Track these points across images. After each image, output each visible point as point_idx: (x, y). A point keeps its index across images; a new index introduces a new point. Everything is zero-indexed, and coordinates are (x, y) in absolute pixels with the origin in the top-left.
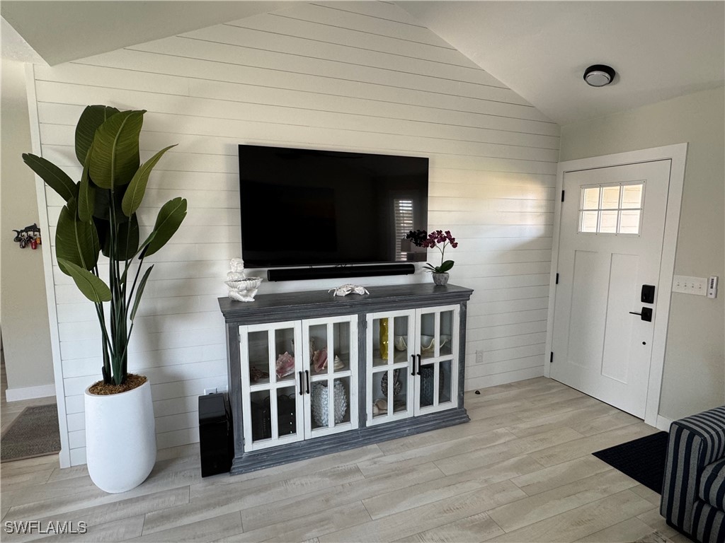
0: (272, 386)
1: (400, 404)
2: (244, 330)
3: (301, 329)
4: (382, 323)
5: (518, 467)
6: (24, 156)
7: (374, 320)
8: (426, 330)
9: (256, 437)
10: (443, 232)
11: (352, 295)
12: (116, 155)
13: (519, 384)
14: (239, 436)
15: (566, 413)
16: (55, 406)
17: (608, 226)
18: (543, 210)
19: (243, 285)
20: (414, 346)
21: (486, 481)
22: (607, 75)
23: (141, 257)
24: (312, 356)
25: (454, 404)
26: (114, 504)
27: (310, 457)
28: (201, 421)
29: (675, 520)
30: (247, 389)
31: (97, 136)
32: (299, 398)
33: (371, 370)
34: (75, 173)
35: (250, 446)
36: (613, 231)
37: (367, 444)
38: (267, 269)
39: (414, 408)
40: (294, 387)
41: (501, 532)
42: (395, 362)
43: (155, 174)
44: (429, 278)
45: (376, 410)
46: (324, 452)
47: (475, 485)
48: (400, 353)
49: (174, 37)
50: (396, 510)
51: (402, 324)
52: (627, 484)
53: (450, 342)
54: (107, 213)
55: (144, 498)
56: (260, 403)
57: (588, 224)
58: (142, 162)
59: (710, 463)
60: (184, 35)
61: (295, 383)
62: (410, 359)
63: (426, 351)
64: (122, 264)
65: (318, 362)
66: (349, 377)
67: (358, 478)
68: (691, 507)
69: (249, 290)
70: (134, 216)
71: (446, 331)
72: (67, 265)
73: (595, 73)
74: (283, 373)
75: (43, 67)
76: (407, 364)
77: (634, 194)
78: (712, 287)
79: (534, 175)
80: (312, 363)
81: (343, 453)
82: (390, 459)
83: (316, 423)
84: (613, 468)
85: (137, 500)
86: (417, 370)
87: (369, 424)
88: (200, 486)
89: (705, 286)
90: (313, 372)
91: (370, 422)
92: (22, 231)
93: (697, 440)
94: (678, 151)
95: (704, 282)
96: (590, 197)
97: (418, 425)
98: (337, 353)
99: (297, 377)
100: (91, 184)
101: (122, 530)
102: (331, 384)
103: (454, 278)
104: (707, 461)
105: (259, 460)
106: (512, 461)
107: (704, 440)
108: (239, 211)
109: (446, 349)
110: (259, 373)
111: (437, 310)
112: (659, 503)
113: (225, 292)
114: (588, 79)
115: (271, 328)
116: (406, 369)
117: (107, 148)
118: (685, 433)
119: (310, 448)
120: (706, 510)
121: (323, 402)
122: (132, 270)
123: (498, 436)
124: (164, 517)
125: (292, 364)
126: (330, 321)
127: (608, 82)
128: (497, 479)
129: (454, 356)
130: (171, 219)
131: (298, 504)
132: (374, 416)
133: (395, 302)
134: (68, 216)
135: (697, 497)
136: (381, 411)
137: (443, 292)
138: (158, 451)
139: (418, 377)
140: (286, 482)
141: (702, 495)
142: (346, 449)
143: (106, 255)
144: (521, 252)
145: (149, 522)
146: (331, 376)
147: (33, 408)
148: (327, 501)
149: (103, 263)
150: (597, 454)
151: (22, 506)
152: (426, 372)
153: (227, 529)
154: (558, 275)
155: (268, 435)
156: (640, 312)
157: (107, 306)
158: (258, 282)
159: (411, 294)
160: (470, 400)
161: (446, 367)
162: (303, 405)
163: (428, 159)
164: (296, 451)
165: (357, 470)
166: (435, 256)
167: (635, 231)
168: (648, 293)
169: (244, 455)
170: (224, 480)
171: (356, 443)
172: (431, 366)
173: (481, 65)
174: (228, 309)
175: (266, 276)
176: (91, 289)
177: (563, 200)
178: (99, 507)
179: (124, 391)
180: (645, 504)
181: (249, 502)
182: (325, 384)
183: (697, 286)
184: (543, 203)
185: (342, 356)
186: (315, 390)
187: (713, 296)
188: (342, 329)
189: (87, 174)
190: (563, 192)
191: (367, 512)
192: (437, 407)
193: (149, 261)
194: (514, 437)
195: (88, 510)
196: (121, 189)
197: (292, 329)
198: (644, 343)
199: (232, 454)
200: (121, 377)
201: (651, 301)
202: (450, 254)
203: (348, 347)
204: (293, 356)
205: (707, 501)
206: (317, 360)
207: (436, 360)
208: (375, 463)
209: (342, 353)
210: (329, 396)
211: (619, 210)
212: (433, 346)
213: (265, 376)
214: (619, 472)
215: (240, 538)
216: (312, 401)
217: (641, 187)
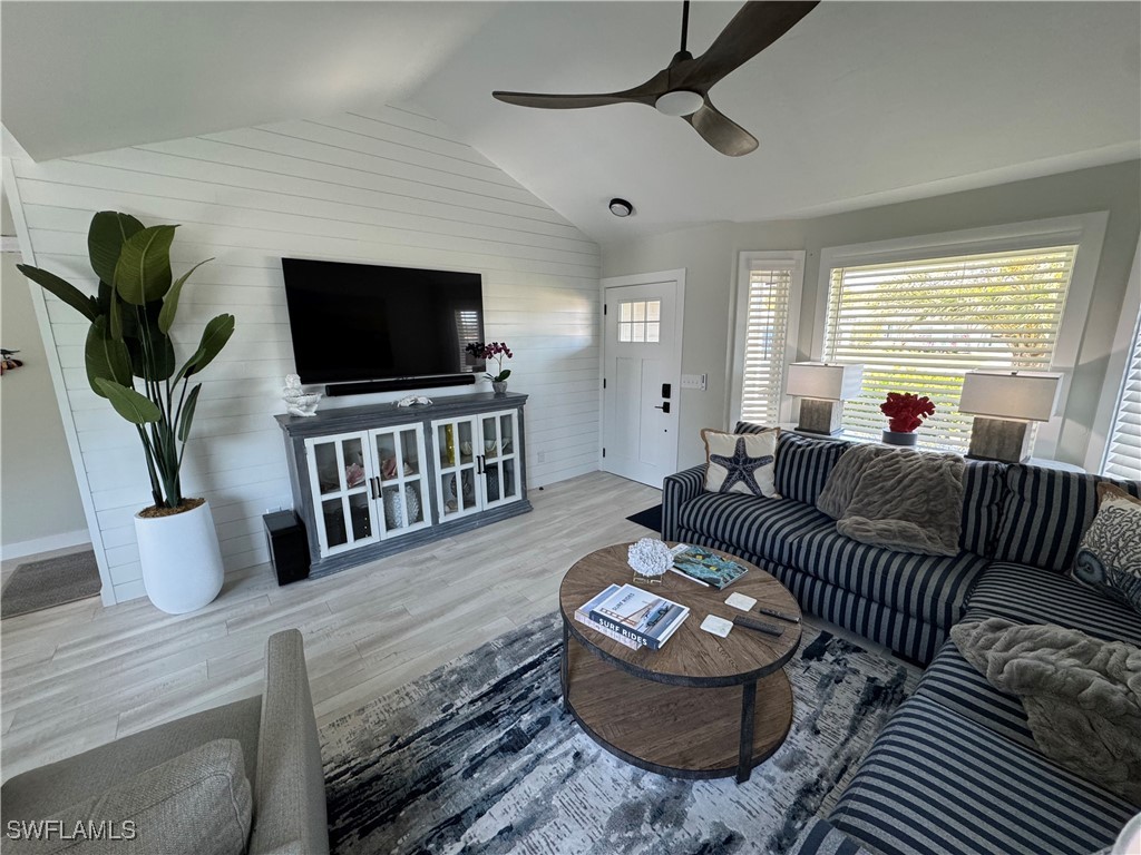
0: (344, 493)
1: (469, 502)
2: (310, 443)
3: (368, 439)
4: (447, 428)
6: (20, 267)
7: (439, 427)
8: (488, 434)
9: (331, 544)
10: (499, 344)
11: (415, 404)
12: (144, 269)
14: (313, 543)
15: (611, 495)
17: (639, 336)
19: (303, 400)
20: (478, 447)
21: (543, 547)
22: (626, 208)
23: (185, 377)
24: (381, 465)
25: (518, 496)
26: (189, 620)
27: (387, 556)
30: (318, 499)
32: (372, 504)
33: (439, 472)
35: (326, 552)
36: (642, 340)
37: (441, 538)
38: (324, 385)
39: (482, 503)
40: (365, 493)
42: (462, 463)
43: (186, 289)
44: (489, 388)
45: (447, 509)
46: (401, 550)
47: (534, 551)
48: (465, 457)
49: (193, 138)
50: (470, 577)
51: (465, 429)
53: (511, 443)
54: (135, 330)
55: (212, 613)
56: (333, 515)
57: (624, 337)
58: (174, 281)
59: (685, 500)
61: (367, 489)
62: (475, 460)
63: (489, 453)
64: (163, 384)
65: (387, 469)
66: (418, 481)
67: (434, 562)
68: (676, 533)
69: (308, 405)
71: (508, 434)
73: (617, 205)
74: (352, 481)
75: (27, 162)
76: (474, 465)
77: (654, 309)
78: (704, 382)
79: (580, 291)
80: (381, 472)
82: (462, 546)
83: (390, 526)
86: (483, 469)
87: (441, 521)
88: (278, 593)
89: (700, 381)
90: (384, 479)
91: (442, 520)
93: (677, 485)
94: (680, 274)
95: (699, 378)
96: (625, 308)
97: (486, 518)
98: (405, 461)
99: (368, 483)
101: (206, 635)
102: (402, 488)
103: (512, 386)
105: (336, 564)
106: (565, 532)
107: (681, 485)
108: (289, 326)
109: (507, 449)
110: (329, 484)
111: (497, 415)
112: (661, 534)
113: (282, 408)
114: (613, 210)
115: (338, 439)
116: (472, 469)
117: (132, 266)
118: (671, 482)
119: (387, 547)
121: (396, 506)
122: (174, 392)
123: (556, 517)
124: (248, 619)
125: (362, 474)
126: (397, 430)
127: (627, 213)
128: (551, 545)
129: (516, 455)
130: (217, 336)
131: (380, 588)
132: (446, 513)
133: (457, 408)
134: (97, 335)
135: (679, 526)
136: (451, 505)
137: (501, 399)
138: (226, 574)
139: (484, 476)
140: (366, 576)
142: (422, 544)
143: (141, 376)
145: (232, 625)
146: (401, 480)
148: (408, 581)
149: (139, 385)
150: (629, 518)
151: (71, 642)
152: (490, 471)
153: (316, 615)
154: (605, 380)
155: (344, 540)
156: (662, 406)
157: (148, 426)
158: (318, 397)
159: (472, 402)
160: (530, 496)
161: (509, 465)
162: (376, 509)
163: (480, 275)
164: (373, 552)
165: (434, 558)
166: (494, 366)
167: (657, 340)
168: (666, 391)
169: (321, 561)
170: (304, 585)
171: (430, 538)
172: (495, 465)
173: (526, 185)
174: (288, 422)
175: (324, 391)
176: (130, 408)
177: (605, 313)
179: (184, 511)
182: (396, 489)
183: (695, 382)
184: (589, 316)
185: (412, 466)
186: (388, 495)
187: (704, 389)
188: (408, 437)
189: (104, 290)
190: (605, 307)
191: (445, 582)
192: (503, 501)
193: (194, 380)
194: (569, 516)
197: (359, 440)
198: (666, 431)
199: (308, 561)
200: (176, 500)
201: (668, 397)
202: (507, 364)
203: (416, 456)
204: (362, 466)
206: (387, 468)
207: (499, 459)
208: (450, 550)
209: (413, 461)
210: (401, 500)
211: (646, 322)
212: (496, 448)
213: (335, 486)
214: (642, 527)
215: (331, 617)
216: (385, 503)
217: (659, 303)
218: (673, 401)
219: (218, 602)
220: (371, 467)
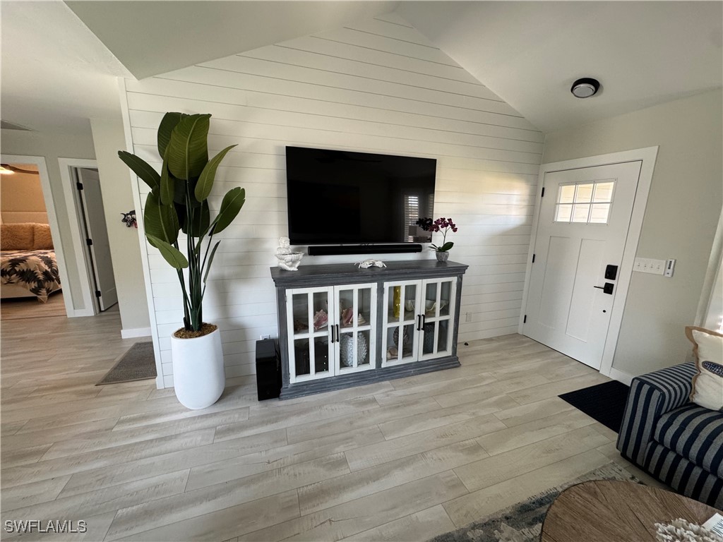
0: (311, 335)
1: (408, 351)
2: (290, 293)
3: (333, 293)
4: (395, 290)
6: (120, 153)
7: (390, 288)
8: (430, 296)
9: (298, 373)
10: (446, 220)
11: (373, 267)
12: (189, 152)
13: (498, 339)
14: (286, 371)
15: (535, 363)
16: (152, 343)
17: (581, 216)
18: (525, 203)
19: (289, 257)
20: (420, 308)
21: (474, 414)
22: (592, 87)
23: (211, 234)
24: (341, 313)
25: (449, 352)
26: (194, 418)
27: (338, 389)
28: (257, 360)
29: (629, 453)
30: (292, 337)
31: (173, 136)
32: (331, 346)
33: (386, 325)
34: (157, 165)
35: (294, 379)
36: (585, 221)
37: (382, 381)
38: (307, 246)
39: (418, 355)
40: (327, 337)
41: (486, 455)
42: (405, 320)
43: (221, 169)
44: (432, 255)
45: (389, 356)
46: (349, 386)
47: (465, 417)
48: (409, 313)
49: (235, 56)
50: (404, 434)
51: (411, 291)
52: (583, 421)
53: (448, 305)
54: (184, 200)
55: (215, 414)
56: (301, 347)
57: (563, 215)
58: (210, 158)
59: (665, 413)
60: (242, 54)
61: (328, 333)
62: (416, 318)
63: (429, 312)
64: (196, 240)
65: (346, 317)
66: (369, 331)
67: (375, 407)
68: (645, 445)
69: (294, 262)
70: (206, 203)
71: (445, 297)
72: (153, 239)
73: (582, 85)
74: (319, 325)
75: (133, 80)
76: (414, 322)
77: (605, 191)
78: (669, 268)
79: (520, 175)
80: (341, 319)
81: (363, 387)
82: (399, 393)
83: (343, 364)
84: (574, 408)
85: (211, 415)
86: (422, 327)
87: (383, 366)
88: (256, 407)
90: (342, 326)
92: (128, 214)
93: (656, 394)
94: (649, 153)
95: (663, 264)
96: (567, 193)
97: (421, 368)
98: (360, 312)
99: (330, 329)
100: (170, 175)
101: (199, 438)
102: (355, 335)
103: (453, 256)
104: (663, 411)
105: (301, 389)
106: (495, 398)
107: (663, 395)
108: (287, 199)
109: (445, 311)
110: (300, 325)
111: (439, 281)
112: (616, 439)
113: (275, 263)
114: (575, 91)
115: (310, 292)
116: (413, 325)
117: (183, 148)
118: (646, 388)
119: (339, 382)
120: (659, 449)
121: (349, 348)
122: (204, 244)
124: (230, 430)
125: (326, 319)
126: (355, 288)
127: (592, 92)
128: (483, 413)
129: (451, 317)
130: (233, 205)
131: (329, 425)
132: (388, 360)
133: (406, 273)
134: (153, 200)
135: (652, 437)
136: (393, 356)
137: (443, 266)
138: (226, 379)
139: (422, 332)
140: (320, 407)
141: (657, 437)
142: (366, 384)
143: (185, 232)
144: (507, 235)
145: (219, 433)
146: (355, 329)
147: (140, 344)
148: (351, 423)
149: (182, 238)
150: (563, 397)
151: (132, 416)
152: (428, 328)
153: (276, 442)
154: (534, 255)
155: (307, 372)
156: (603, 286)
157: (186, 272)
158: (300, 256)
159: (418, 268)
160: (460, 349)
161: (444, 324)
162: (334, 350)
163: (436, 160)
164: (328, 384)
165: (374, 401)
166: (439, 238)
167: (605, 221)
168: (611, 272)
169: (289, 386)
170: (274, 404)
171: (373, 380)
172: (433, 324)
173: (483, 81)
174: (277, 276)
175: (307, 251)
176: (173, 258)
177: (542, 195)
178: (184, 419)
179: (200, 336)
180: (602, 439)
181: (293, 421)
182: (351, 335)
184: (526, 197)
185: (364, 314)
186: (344, 339)
187: (670, 275)
188: (364, 294)
189: (166, 167)
190: (543, 189)
191: (382, 434)
192: (436, 355)
193: (217, 237)
194: (496, 380)
195: (175, 421)
196: (194, 180)
197: (326, 293)
198: (604, 311)
199: (281, 385)
200: (197, 325)
201: (614, 278)
202: (451, 236)
203: (369, 307)
204: (327, 313)
205: (661, 442)
207: (437, 319)
208: (388, 396)
209: (365, 311)
210: (354, 346)
211: (591, 203)
212: (434, 309)
213: (306, 327)
214: (579, 412)
215: (285, 449)
216: (341, 347)
217: (612, 184)
218: (621, 283)
219: (218, 405)
220: (333, 317)
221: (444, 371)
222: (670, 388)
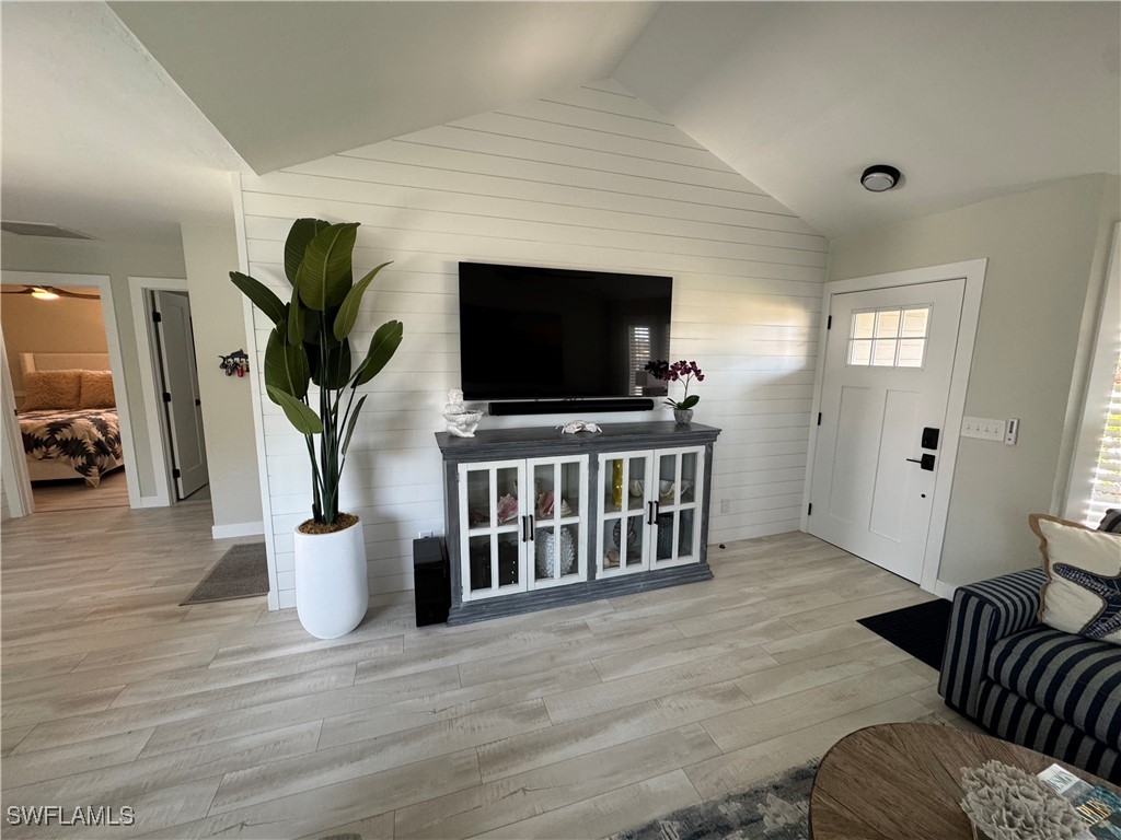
0: (493, 530)
1: (634, 556)
2: (463, 469)
3: (525, 469)
4: (615, 465)
5: (770, 632)
6: (231, 274)
7: (607, 462)
8: (666, 474)
9: (475, 586)
10: (688, 363)
11: (582, 432)
12: (327, 274)
13: (771, 539)
14: (456, 583)
15: (825, 574)
16: (264, 544)
17: (884, 358)
18: (804, 339)
19: (462, 418)
20: (651, 491)
21: (731, 646)
22: (890, 177)
23: (354, 386)
24: (537, 499)
25: (695, 558)
26: (325, 650)
27: (533, 611)
28: (416, 566)
29: (956, 700)
30: (466, 533)
31: (308, 253)
32: (522, 546)
33: (602, 517)
34: (285, 295)
35: (468, 595)
36: (890, 364)
37: (596, 599)
38: (488, 402)
39: (649, 561)
40: (516, 533)
41: (748, 703)
42: (630, 509)
43: (368, 295)
44: (669, 415)
45: (607, 562)
46: (549, 606)
47: (719, 650)
48: (636, 499)
49: (390, 140)
50: (629, 673)
51: (638, 467)
52: (897, 656)
53: (692, 488)
54: (317, 337)
55: (356, 645)
56: (479, 549)
57: (859, 356)
58: (355, 281)
59: (1003, 637)
60: (400, 138)
61: (518, 528)
62: (646, 506)
63: (665, 498)
64: (333, 393)
65: (543, 506)
66: (577, 524)
67: (583, 636)
68: (977, 687)
69: (469, 425)
70: (346, 341)
71: (688, 476)
72: (278, 393)
73: (875, 175)
74: (504, 518)
75: (250, 176)
76: (644, 512)
77: (917, 321)
78: (1011, 432)
79: (795, 298)
80: (536, 508)
81: (569, 608)
82: (622, 616)
83: (540, 573)
84: (879, 637)
85: (349, 647)
86: (654, 519)
87: (598, 577)
88: (414, 636)
89: (1002, 429)
90: (538, 517)
91: (600, 575)
92: (228, 357)
93: (988, 609)
94: (975, 269)
95: (1001, 426)
96: (863, 323)
97: (654, 580)
98: (565, 497)
99: (521, 521)
100: (302, 305)
101: (334, 678)
102: (557, 531)
103: (699, 416)
104: (999, 635)
105: (479, 610)
106: (761, 625)
107: (997, 611)
108: (459, 336)
109: (688, 496)
110: (478, 516)
111: (679, 452)
112: (938, 680)
113: (442, 426)
114: (866, 183)
115: (493, 467)
116: (641, 517)
117: (319, 266)
118: (973, 601)
119: (533, 600)
120: (996, 692)
121: (549, 551)
122: (343, 400)
123: (749, 596)
124: (377, 667)
125: (515, 508)
126: (557, 461)
127: (890, 185)
128: (744, 644)
129: (697, 505)
130: (386, 344)
131: (520, 660)
132: (605, 568)
133: (630, 441)
134: (277, 340)
135: (984, 675)
136: (612, 561)
137: (685, 431)
138: (370, 596)
139: (655, 527)
140: (507, 636)
141: (991, 673)
142: (574, 603)
143: (316, 383)
144: (778, 386)
145: (360, 672)
146: (557, 522)
147: (240, 546)
148: (552, 658)
149: (314, 392)
150: (863, 622)
151: (230, 649)
152: (664, 521)
153: (444, 683)
154: (820, 414)
155: (488, 584)
156: (920, 459)
157: (317, 438)
158: (479, 416)
159: (649, 433)
160: (713, 555)
161: (687, 517)
162: (526, 553)
163: (671, 279)
164: (518, 603)
165: (585, 627)
166: (678, 390)
167: (918, 364)
168: (930, 438)
169: (462, 605)
170: (440, 631)
171: (584, 597)
172: (670, 515)
173: (737, 168)
174: (446, 445)
175: (487, 409)
176: (301, 419)
177: (829, 327)
178: (310, 653)
179: (335, 531)
180: (919, 681)
181: (467, 656)
182: (550, 530)
183: (993, 430)
184: (806, 330)
185: (571, 500)
186: (540, 537)
187: (1012, 442)
188: (570, 471)
189: (297, 295)
190: (830, 317)
191: (597, 673)
192: (675, 561)
193: (361, 390)
194: (764, 598)
195: (298, 655)
196: (333, 311)
197: (515, 470)
198: (923, 496)
199: (448, 604)
200: (332, 515)
201: (934, 447)
202: (695, 387)
203: (577, 491)
204: (516, 498)
205: (998, 681)
206: (543, 504)
207: (676, 508)
208: (605, 620)
209: (571, 497)
210: (555, 547)
211: (898, 338)
212: (673, 492)
213: (485, 520)
214: (888, 644)
215: (457, 693)
216: (536, 549)
217: (926, 311)
218: (944, 454)
219: (359, 633)
220: (526, 503)
221: (687, 586)
222: (1008, 602)
